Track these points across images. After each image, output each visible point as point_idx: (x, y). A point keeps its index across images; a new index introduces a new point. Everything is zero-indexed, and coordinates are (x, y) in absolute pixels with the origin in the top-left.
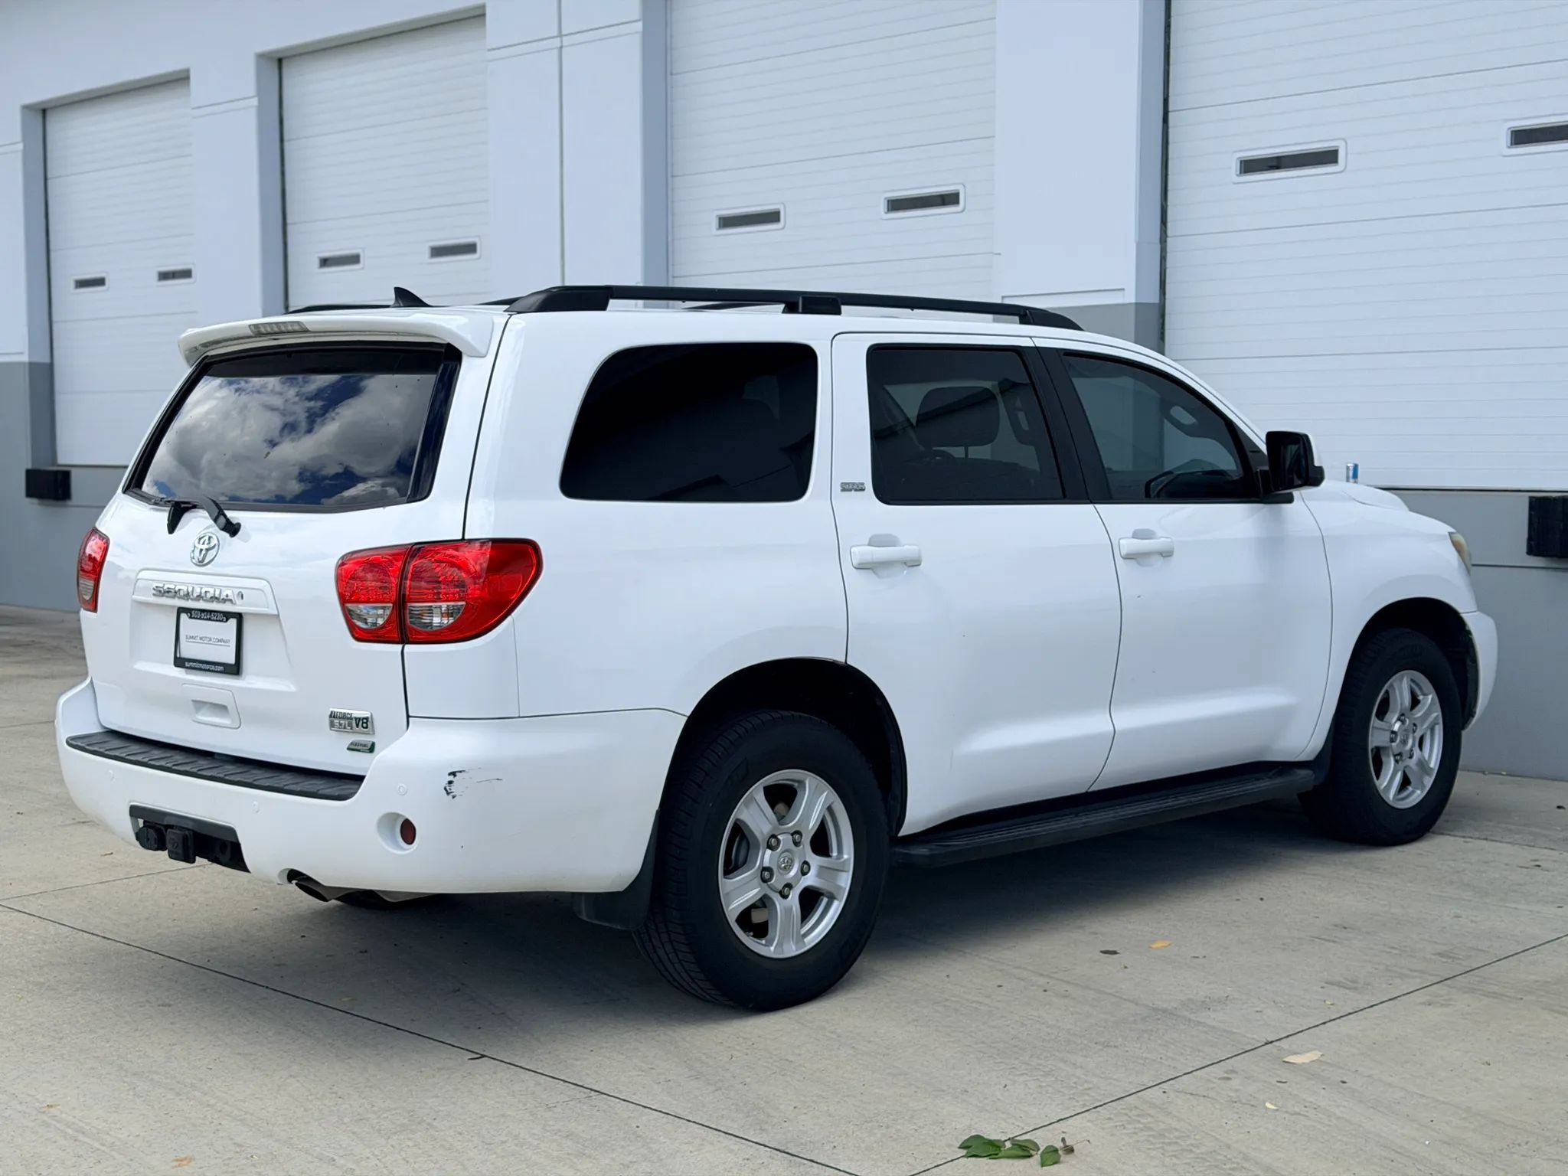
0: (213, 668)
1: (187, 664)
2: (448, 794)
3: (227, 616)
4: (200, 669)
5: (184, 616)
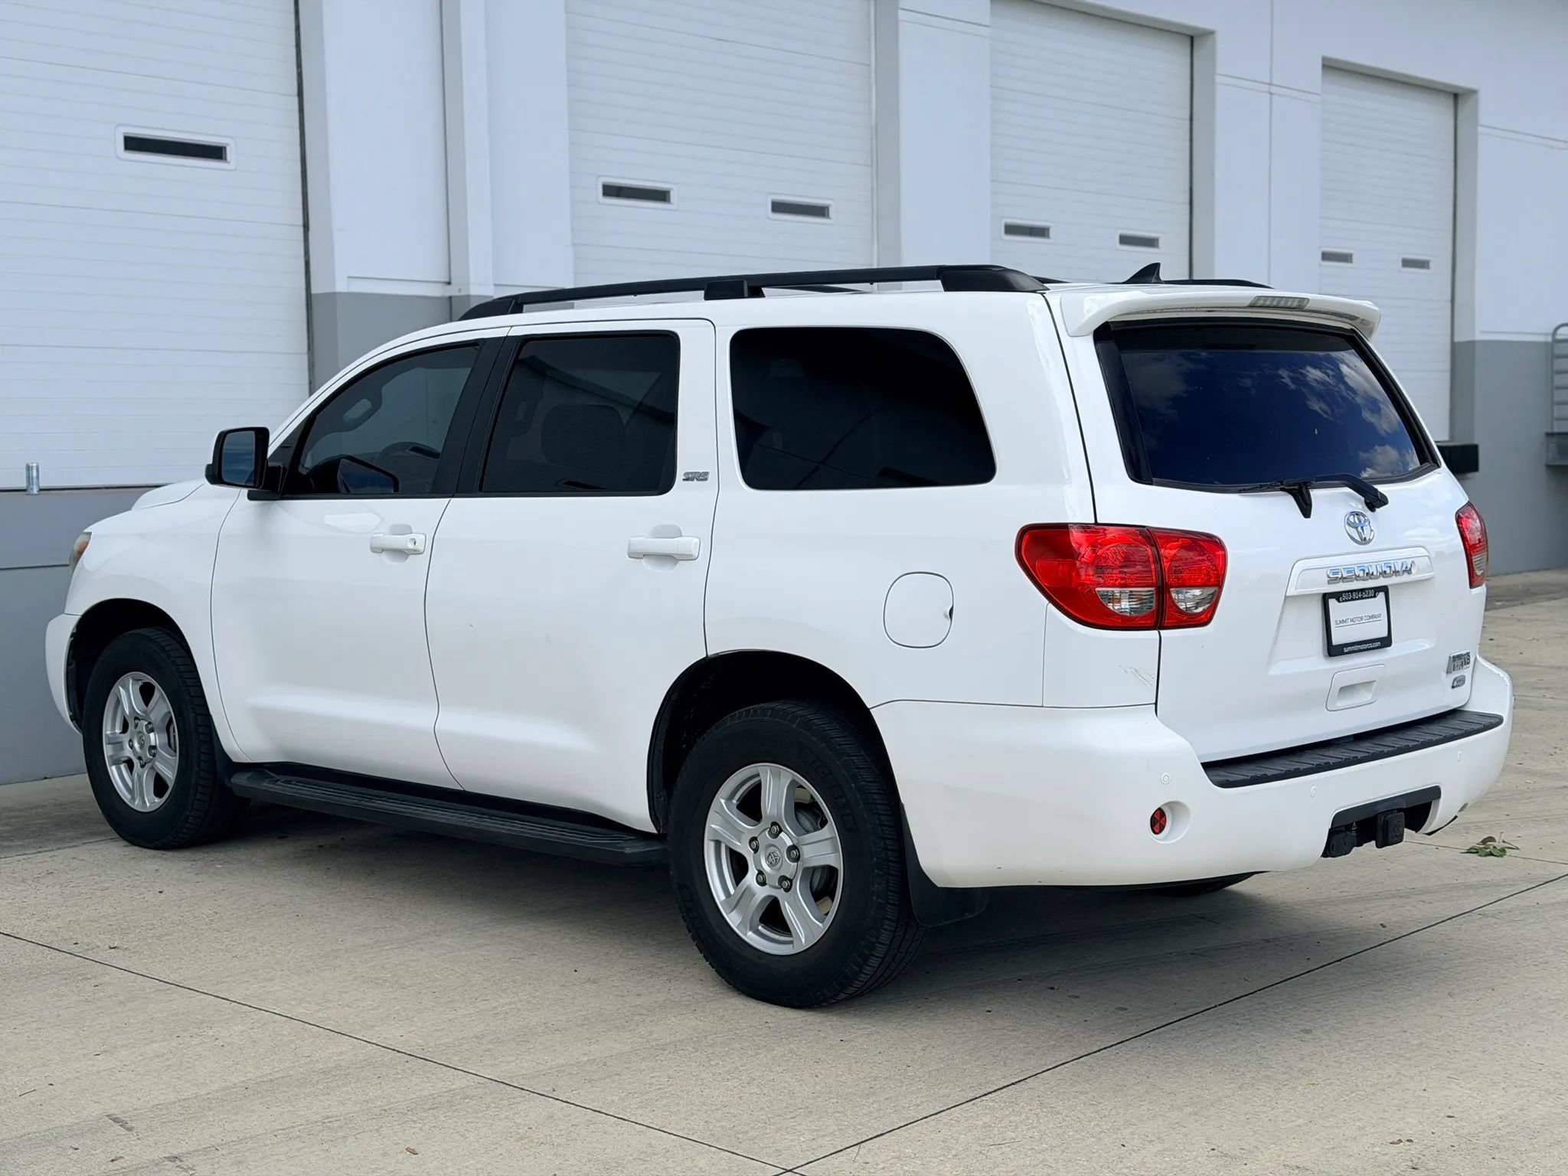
0: (1371, 646)
1: (1346, 650)
3: (1377, 590)
4: (1360, 651)
5: (1332, 602)
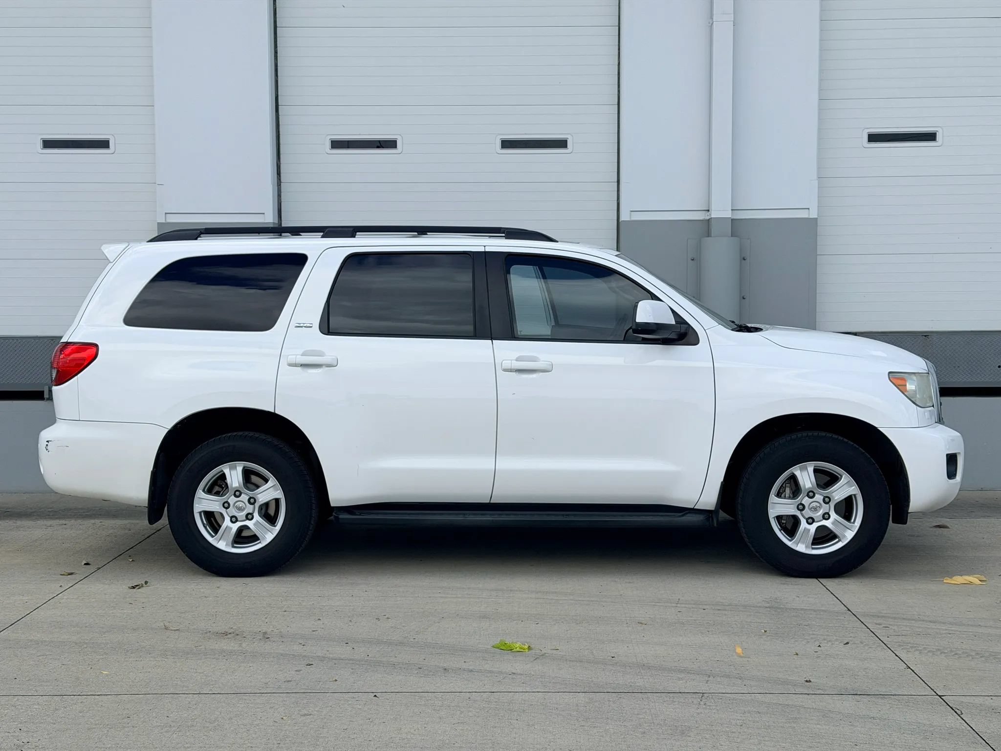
2: (47, 450)
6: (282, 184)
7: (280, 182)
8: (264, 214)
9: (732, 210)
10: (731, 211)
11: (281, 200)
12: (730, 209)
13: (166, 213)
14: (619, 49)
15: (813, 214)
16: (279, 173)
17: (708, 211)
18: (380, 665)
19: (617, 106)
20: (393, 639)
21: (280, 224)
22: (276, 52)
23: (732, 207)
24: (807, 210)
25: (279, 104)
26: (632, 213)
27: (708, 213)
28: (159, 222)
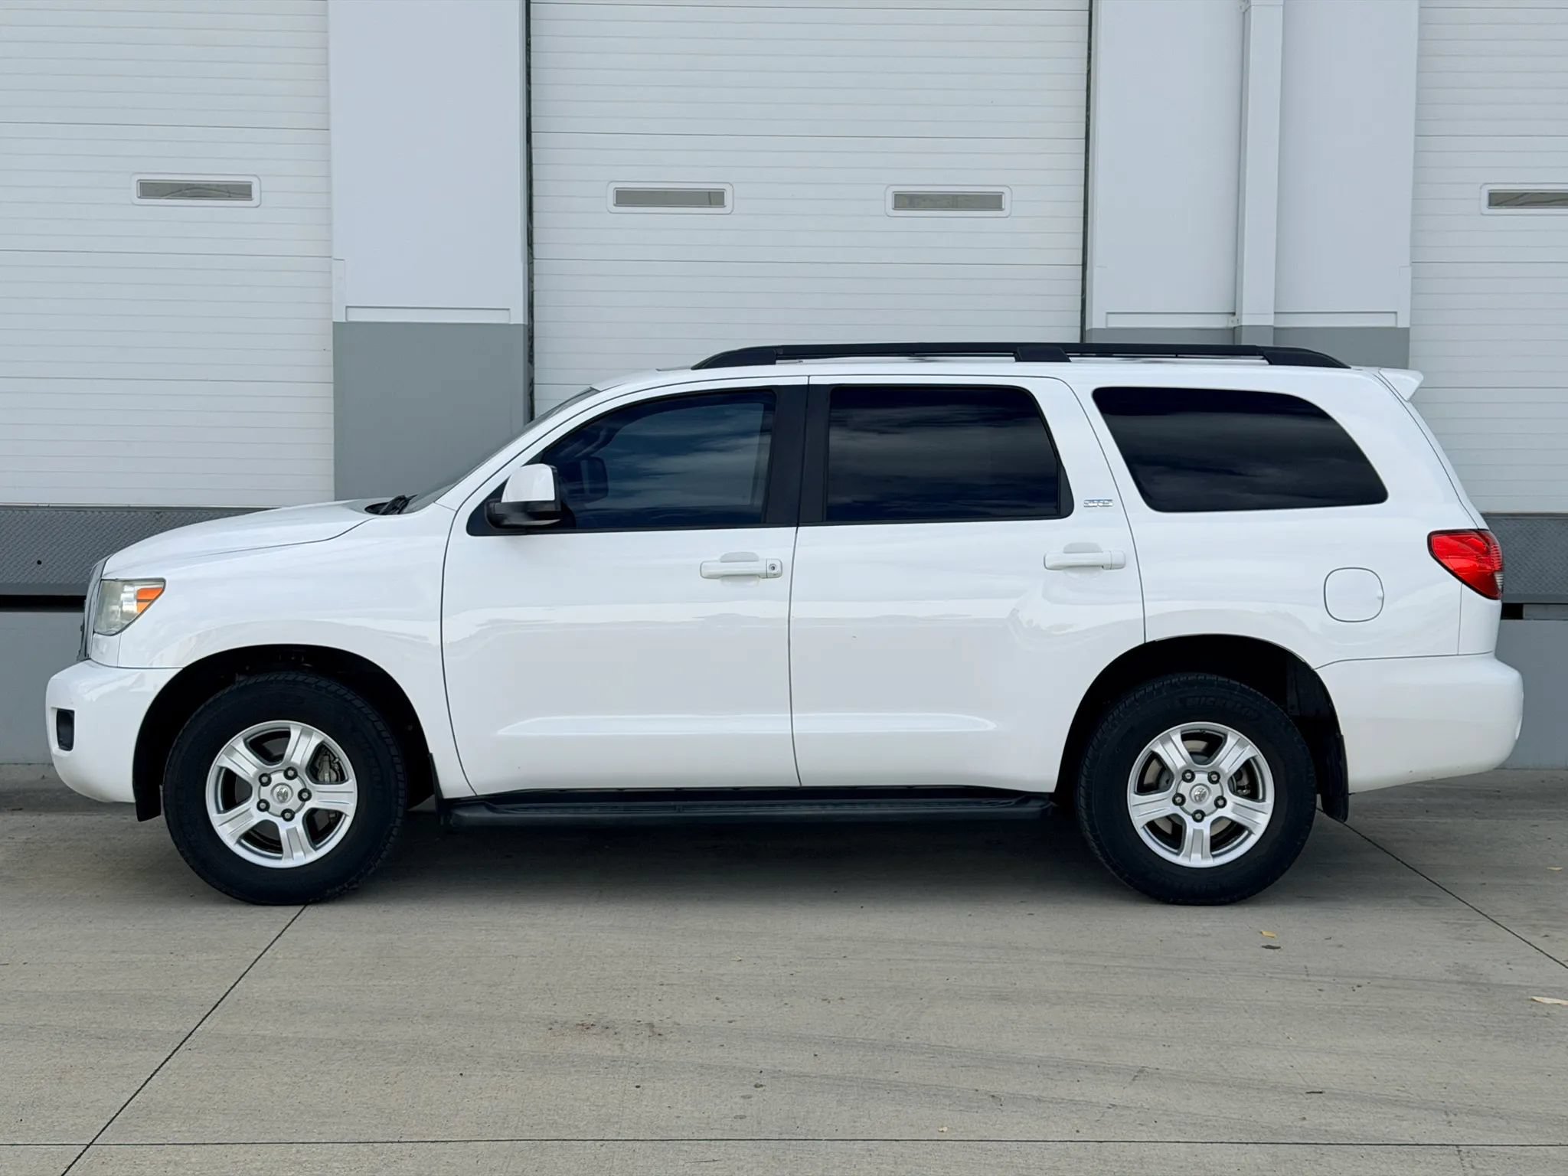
6: (535, 261)
7: (533, 258)
8: (508, 309)
9: (1275, 313)
10: (1273, 316)
11: (532, 287)
12: (1273, 312)
13: (347, 307)
14: (1090, 48)
15: (1403, 323)
16: (530, 244)
17: (1234, 314)
18: (878, 1088)
19: (1084, 141)
20: (872, 1037)
21: (531, 325)
22: (528, 44)
23: (1275, 307)
24: (1393, 315)
25: (533, 130)
26: (1110, 316)
27: (1234, 318)
28: (335, 320)
